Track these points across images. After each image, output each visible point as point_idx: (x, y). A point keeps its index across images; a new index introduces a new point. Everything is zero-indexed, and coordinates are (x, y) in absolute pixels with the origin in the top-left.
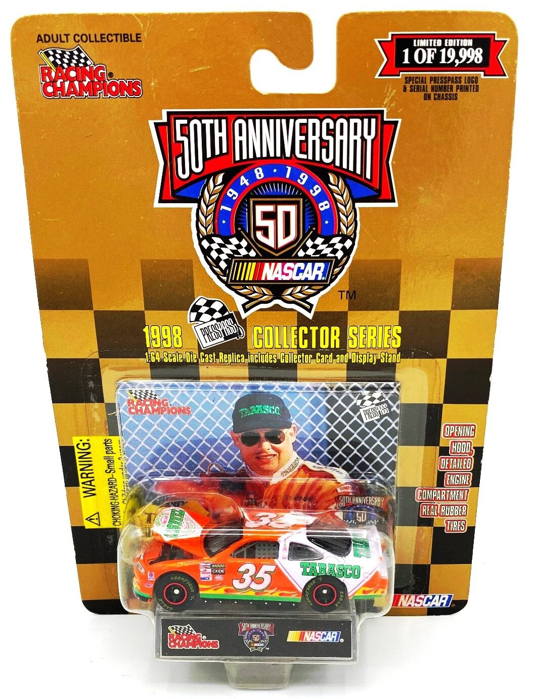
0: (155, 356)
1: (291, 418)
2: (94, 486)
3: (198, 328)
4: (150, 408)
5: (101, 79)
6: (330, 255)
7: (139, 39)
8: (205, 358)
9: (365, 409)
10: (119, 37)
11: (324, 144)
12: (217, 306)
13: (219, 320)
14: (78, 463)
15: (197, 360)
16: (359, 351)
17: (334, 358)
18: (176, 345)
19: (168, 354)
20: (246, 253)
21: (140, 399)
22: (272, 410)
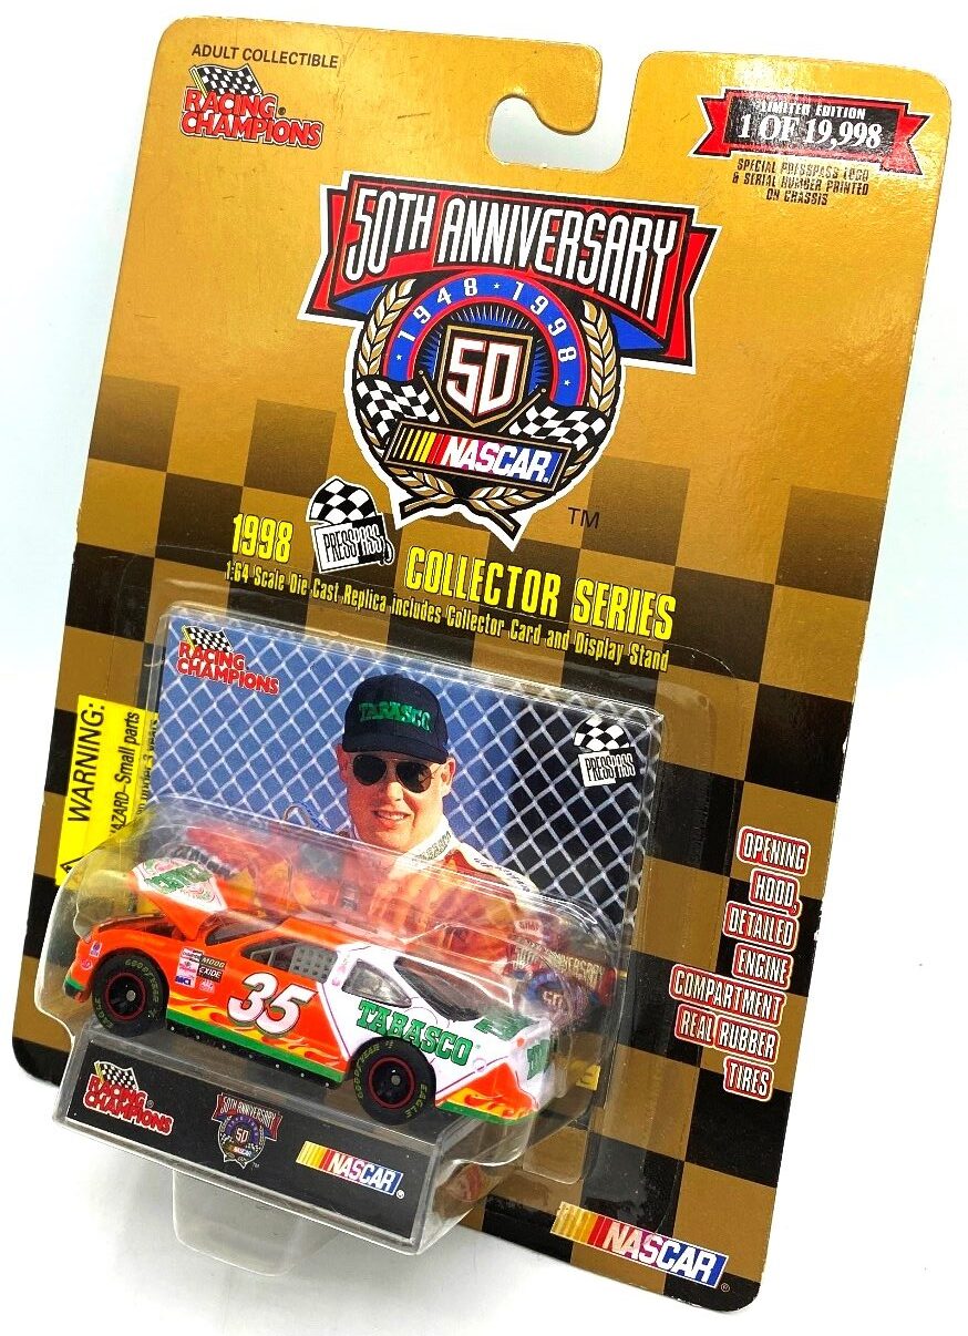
0: (242, 571)
1: (449, 741)
2: (90, 801)
3: (320, 533)
4: (213, 666)
5: (267, 117)
6: (562, 440)
7: (333, 64)
8: (321, 590)
9: (589, 756)
10: (306, 58)
11: (585, 254)
12: (358, 498)
13: (357, 524)
14: (76, 749)
15: (308, 590)
16: (590, 632)
17: (544, 635)
18: (279, 559)
19: (263, 571)
20: (424, 414)
21: (200, 645)
22: (418, 718)
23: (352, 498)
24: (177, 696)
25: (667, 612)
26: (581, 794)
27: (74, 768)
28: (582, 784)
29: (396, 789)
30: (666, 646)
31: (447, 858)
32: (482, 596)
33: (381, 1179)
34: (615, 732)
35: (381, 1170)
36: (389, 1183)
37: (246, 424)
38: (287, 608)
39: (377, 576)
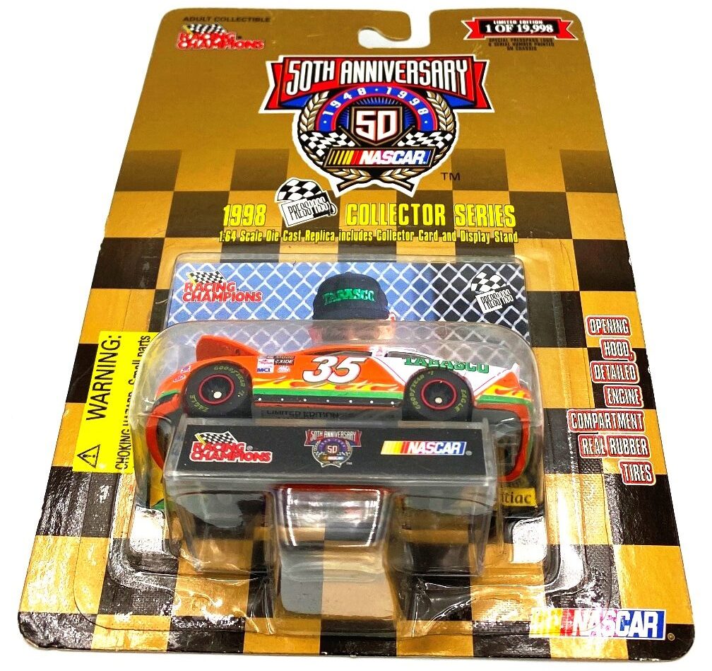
0: (231, 235)
1: (389, 305)
2: (107, 403)
3: (285, 206)
4: (211, 293)
6: (430, 145)
8: (289, 236)
9: (483, 295)
11: (422, 75)
12: (309, 186)
13: (310, 198)
15: (279, 238)
16: (468, 230)
17: (440, 235)
18: (257, 224)
19: (246, 232)
20: (345, 144)
21: (201, 282)
22: (365, 295)
23: (305, 187)
24: (183, 317)
25: (510, 213)
26: (482, 318)
28: (481, 312)
30: (515, 229)
32: (397, 222)
34: (495, 279)
39: (326, 223)
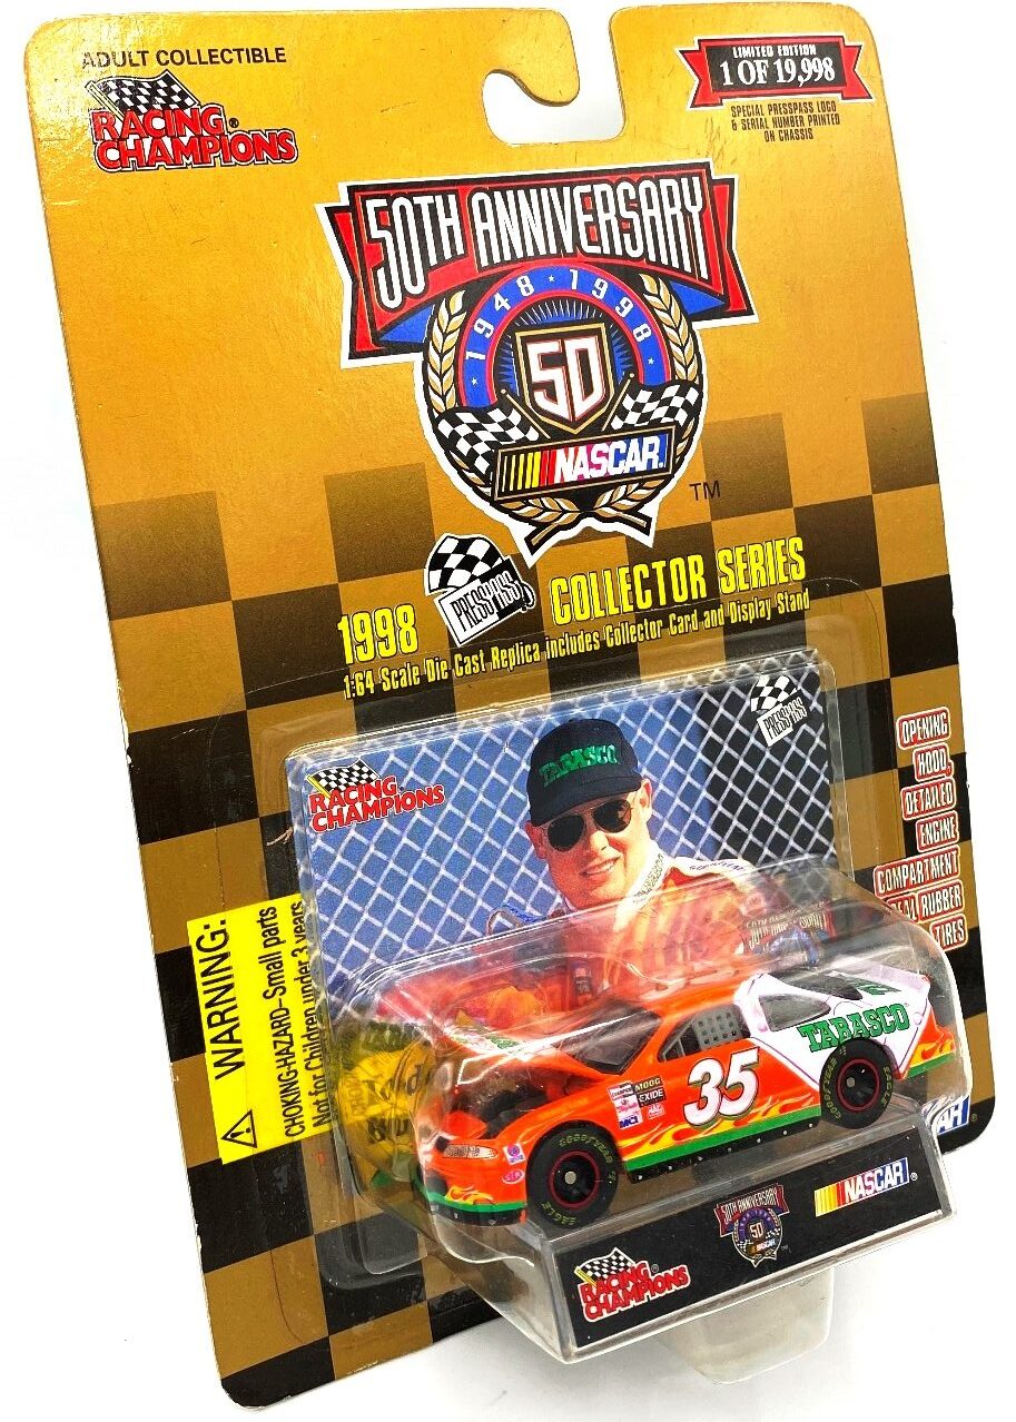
0: (364, 681)
1: (639, 764)
2: (239, 1041)
3: (446, 603)
4: (359, 806)
5: (216, 133)
6: (666, 420)
7: (281, 58)
8: (464, 665)
9: (765, 716)
10: (243, 54)
11: (626, 227)
12: (480, 549)
13: (485, 578)
14: (201, 989)
15: (449, 672)
16: (740, 598)
17: (701, 618)
18: (406, 649)
19: (390, 671)
20: (521, 435)
21: (336, 788)
22: (603, 755)
23: (471, 551)
24: (323, 860)
25: (798, 552)
26: (768, 755)
27: (205, 1013)
28: (765, 744)
29: (599, 839)
30: (805, 584)
31: (665, 881)
32: (635, 604)
33: (893, 1176)
34: (782, 683)
35: (888, 1168)
36: (900, 1174)
37: (320, 508)
38: (431, 700)
39: (522, 625)
